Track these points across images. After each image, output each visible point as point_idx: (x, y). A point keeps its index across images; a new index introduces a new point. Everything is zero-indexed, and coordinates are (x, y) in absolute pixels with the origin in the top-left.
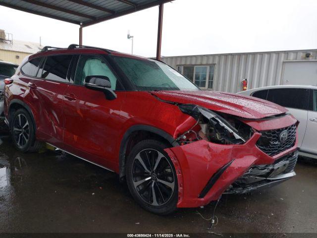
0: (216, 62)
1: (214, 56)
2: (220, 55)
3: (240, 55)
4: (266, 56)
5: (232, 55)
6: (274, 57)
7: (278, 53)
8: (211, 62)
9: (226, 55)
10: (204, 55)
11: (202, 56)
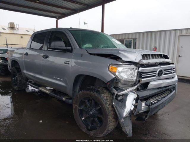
0: (137, 37)
1: (136, 33)
2: (139, 33)
3: (151, 32)
4: (168, 32)
5: (147, 32)
6: (173, 33)
7: (175, 30)
8: (134, 37)
9: (143, 33)
10: (130, 33)
11: (129, 34)
